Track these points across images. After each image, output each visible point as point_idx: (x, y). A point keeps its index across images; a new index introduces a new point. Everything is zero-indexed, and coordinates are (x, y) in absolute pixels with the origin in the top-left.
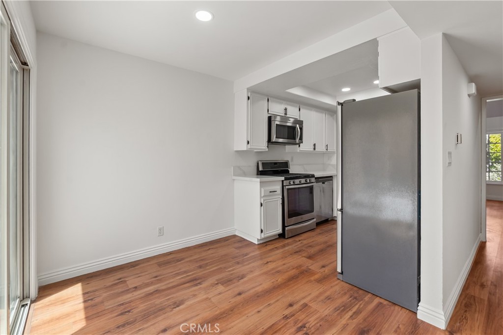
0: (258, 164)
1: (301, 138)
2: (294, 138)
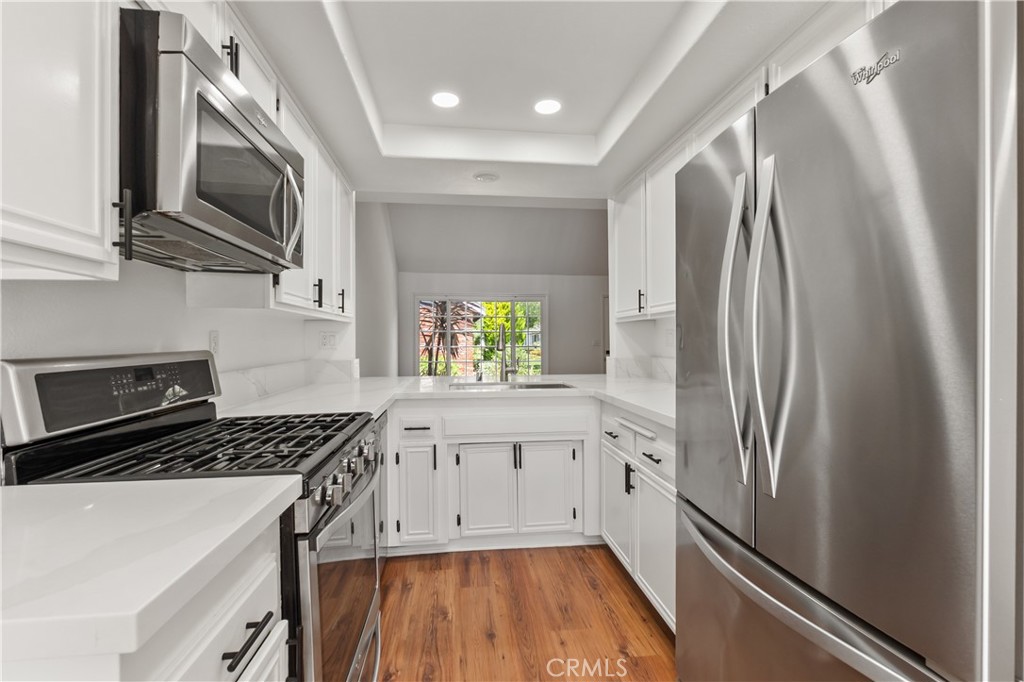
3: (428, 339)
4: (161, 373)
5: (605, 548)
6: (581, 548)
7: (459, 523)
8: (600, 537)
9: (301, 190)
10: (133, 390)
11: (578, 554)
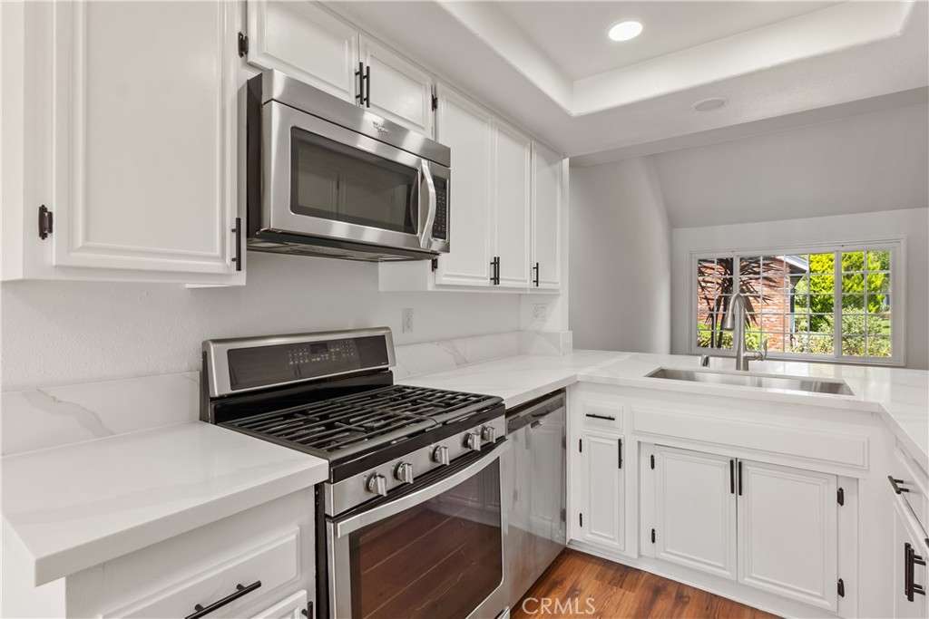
0: (205, 356)
1: (440, 230)
2: (410, 226)
4: (335, 348)
7: (653, 540)
10: (307, 361)
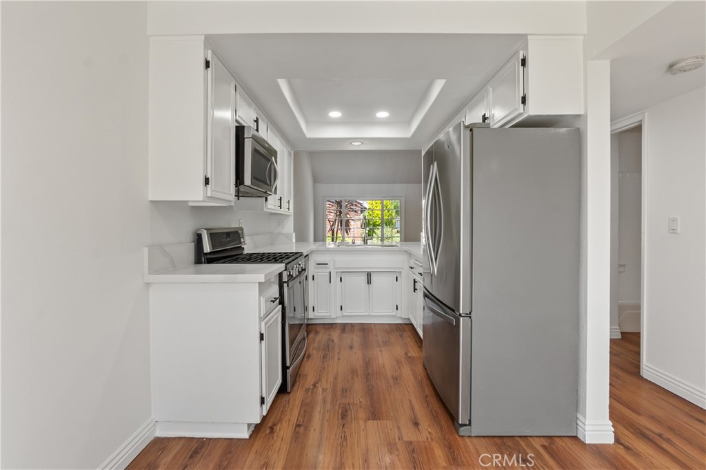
3: (332, 223)
4: (232, 235)
5: (412, 325)
6: (401, 324)
7: (341, 309)
8: (409, 319)
9: (276, 162)
11: (398, 327)
